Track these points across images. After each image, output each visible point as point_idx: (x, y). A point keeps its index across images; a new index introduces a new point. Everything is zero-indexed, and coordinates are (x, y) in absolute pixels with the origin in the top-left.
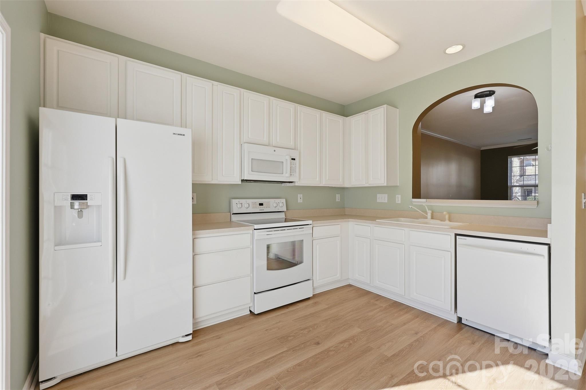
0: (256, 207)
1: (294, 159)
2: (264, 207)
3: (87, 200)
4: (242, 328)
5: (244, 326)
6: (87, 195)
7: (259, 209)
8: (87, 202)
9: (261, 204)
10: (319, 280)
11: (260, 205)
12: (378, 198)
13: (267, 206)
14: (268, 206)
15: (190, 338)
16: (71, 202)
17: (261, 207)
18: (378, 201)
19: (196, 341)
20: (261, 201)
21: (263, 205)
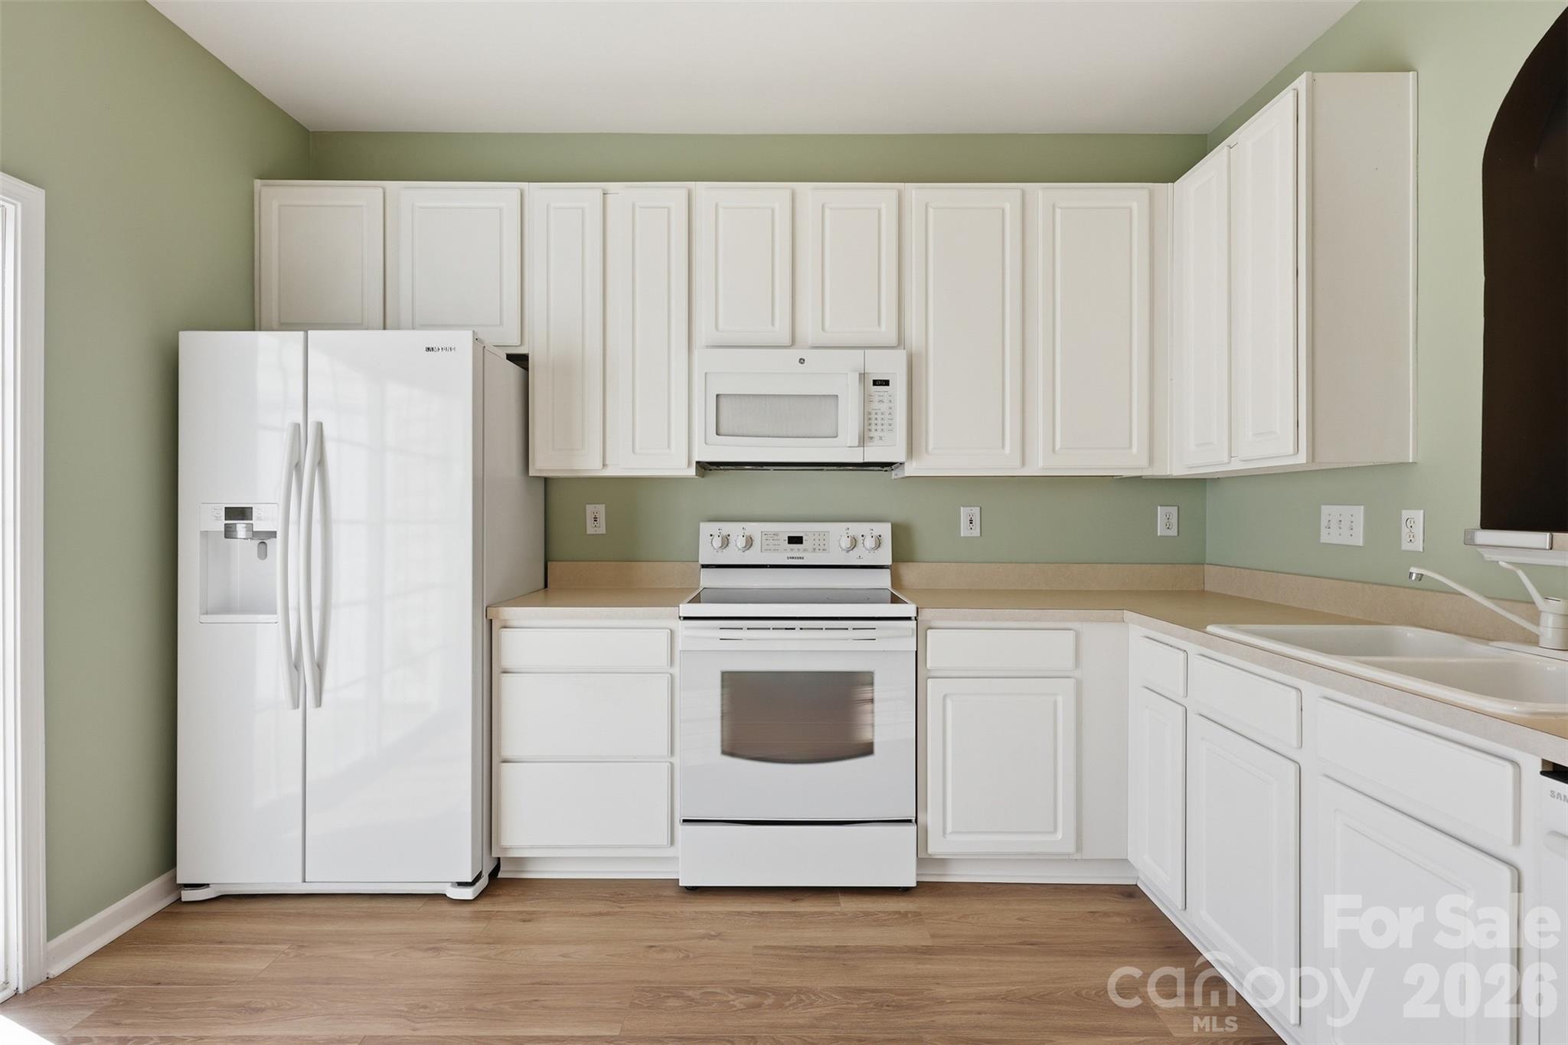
0: (777, 547)
1: (886, 383)
2: (805, 550)
3: (252, 519)
4: (608, 914)
5: (620, 910)
6: (252, 508)
7: (785, 554)
8: (252, 524)
9: (795, 540)
10: (952, 833)
11: (789, 543)
12: (1324, 523)
13: (818, 547)
14: (822, 547)
15: (468, 893)
16: (225, 524)
17: (792, 550)
18: (1325, 538)
19: (484, 906)
20: (796, 529)
21: (802, 543)
